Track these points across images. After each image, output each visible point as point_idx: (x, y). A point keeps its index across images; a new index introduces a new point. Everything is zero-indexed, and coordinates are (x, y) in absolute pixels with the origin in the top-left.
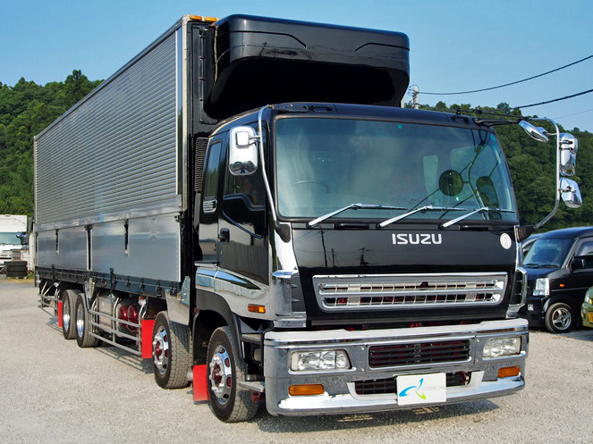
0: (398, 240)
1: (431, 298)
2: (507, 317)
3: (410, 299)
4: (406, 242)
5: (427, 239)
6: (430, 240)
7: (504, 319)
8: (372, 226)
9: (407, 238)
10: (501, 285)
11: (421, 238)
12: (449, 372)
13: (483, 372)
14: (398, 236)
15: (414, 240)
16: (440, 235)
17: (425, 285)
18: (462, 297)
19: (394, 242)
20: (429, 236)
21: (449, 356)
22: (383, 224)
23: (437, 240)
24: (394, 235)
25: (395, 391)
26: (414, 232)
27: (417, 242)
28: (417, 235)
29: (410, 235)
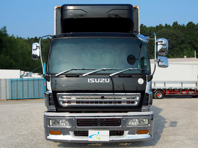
0: (90, 81)
1: (106, 102)
2: (142, 111)
3: (96, 102)
4: (94, 82)
5: (103, 80)
6: (104, 81)
7: (141, 111)
8: (80, 76)
9: (94, 80)
10: (138, 98)
11: (100, 80)
12: (111, 130)
13: (128, 131)
14: (91, 79)
15: (97, 81)
16: (109, 79)
17: (103, 98)
18: (120, 102)
19: (89, 82)
20: (104, 79)
21: (112, 124)
22: (84, 75)
23: (107, 80)
24: (89, 79)
25: (88, 136)
26: (97, 78)
27: (99, 82)
28: (99, 79)
29: (96, 79)
